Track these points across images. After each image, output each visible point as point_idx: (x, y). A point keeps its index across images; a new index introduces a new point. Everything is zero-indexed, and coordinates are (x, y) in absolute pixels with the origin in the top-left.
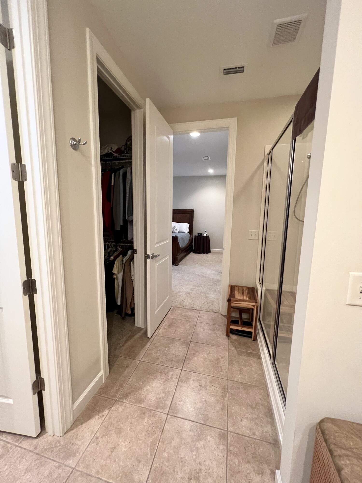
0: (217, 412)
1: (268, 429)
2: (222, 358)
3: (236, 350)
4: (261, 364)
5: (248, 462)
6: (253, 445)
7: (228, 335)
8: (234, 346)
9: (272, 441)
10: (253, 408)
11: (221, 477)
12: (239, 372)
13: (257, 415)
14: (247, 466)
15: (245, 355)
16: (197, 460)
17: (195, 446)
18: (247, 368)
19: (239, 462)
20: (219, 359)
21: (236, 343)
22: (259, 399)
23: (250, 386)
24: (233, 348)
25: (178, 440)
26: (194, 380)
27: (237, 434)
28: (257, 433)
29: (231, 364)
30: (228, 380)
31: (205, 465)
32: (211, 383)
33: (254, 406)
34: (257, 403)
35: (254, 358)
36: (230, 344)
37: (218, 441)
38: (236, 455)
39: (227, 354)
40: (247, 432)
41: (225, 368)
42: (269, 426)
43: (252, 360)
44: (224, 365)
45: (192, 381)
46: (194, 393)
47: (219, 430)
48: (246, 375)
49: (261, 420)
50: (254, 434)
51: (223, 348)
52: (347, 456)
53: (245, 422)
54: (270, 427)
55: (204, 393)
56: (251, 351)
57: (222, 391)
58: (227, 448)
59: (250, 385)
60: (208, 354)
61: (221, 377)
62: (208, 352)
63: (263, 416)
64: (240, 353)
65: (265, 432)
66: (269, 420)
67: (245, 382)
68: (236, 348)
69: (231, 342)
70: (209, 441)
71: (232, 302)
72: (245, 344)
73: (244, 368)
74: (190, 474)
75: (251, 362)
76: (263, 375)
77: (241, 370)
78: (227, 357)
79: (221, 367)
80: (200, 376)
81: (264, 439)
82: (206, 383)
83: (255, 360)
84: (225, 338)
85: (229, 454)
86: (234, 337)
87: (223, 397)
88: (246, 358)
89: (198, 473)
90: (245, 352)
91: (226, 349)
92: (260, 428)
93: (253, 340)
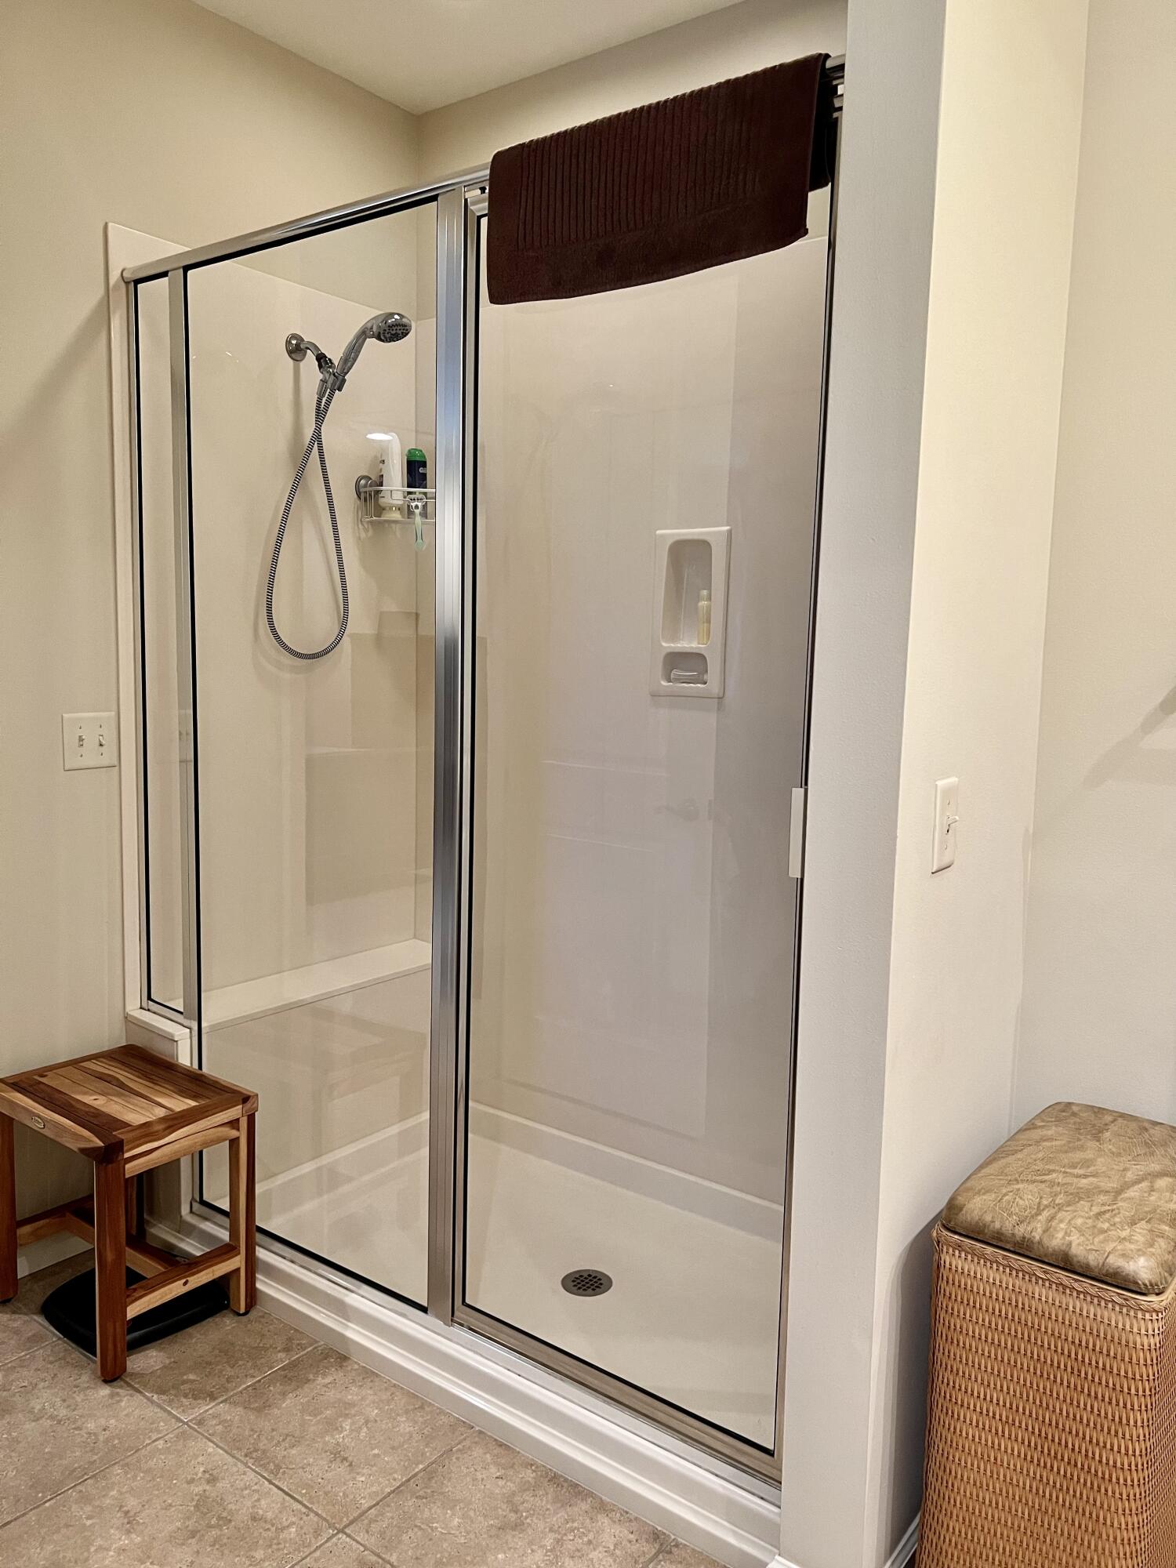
1: (610, 1532)
2: (212, 1480)
3: (225, 1401)
4: (372, 1372)
7: (113, 1374)
8: (195, 1398)
9: (650, 1549)
10: (518, 1526)
12: (341, 1469)
13: (551, 1530)
15: (284, 1394)
18: (347, 1425)
20: (203, 1497)
21: (190, 1376)
22: (501, 1483)
23: (430, 1473)
24: (205, 1408)
29: (278, 1467)
30: (342, 1531)
33: (513, 1517)
34: (509, 1500)
35: (324, 1375)
36: (171, 1402)
39: (211, 1448)
41: (270, 1503)
42: (603, 1520)
43: (327, 1385)
44: (256, 1496)
48: (376, 1451)
49: (572, 1530)
51: (160, 1444)
52: (1052, 1218)
54: (606, 1521)
56: (282, 1359)
59: (424, 1470)
60: (130, 1522)
61: (307, 1551)
62: (118, 1519)
63: (562, 1514)
64: (258, 1400)
65: (616, 1545)
66: (584, 1506)
67: (400, 1478)
68: (213, 1397)
69: (161, 1391)
71: (127, 1155)
72: (227, 1352)
73: (339, 1437)
75: (332, 1395)
77: (338, 1455)
78: (230, 1460)
79: (254, 1518)
83: (334, 1376)
84: (112, 1396)
86: (148, 1360)
88: (304, 1395)
90: (272, 1380)
91: (183, 1436)
92: (594, 1555)
93: (242, 1310)
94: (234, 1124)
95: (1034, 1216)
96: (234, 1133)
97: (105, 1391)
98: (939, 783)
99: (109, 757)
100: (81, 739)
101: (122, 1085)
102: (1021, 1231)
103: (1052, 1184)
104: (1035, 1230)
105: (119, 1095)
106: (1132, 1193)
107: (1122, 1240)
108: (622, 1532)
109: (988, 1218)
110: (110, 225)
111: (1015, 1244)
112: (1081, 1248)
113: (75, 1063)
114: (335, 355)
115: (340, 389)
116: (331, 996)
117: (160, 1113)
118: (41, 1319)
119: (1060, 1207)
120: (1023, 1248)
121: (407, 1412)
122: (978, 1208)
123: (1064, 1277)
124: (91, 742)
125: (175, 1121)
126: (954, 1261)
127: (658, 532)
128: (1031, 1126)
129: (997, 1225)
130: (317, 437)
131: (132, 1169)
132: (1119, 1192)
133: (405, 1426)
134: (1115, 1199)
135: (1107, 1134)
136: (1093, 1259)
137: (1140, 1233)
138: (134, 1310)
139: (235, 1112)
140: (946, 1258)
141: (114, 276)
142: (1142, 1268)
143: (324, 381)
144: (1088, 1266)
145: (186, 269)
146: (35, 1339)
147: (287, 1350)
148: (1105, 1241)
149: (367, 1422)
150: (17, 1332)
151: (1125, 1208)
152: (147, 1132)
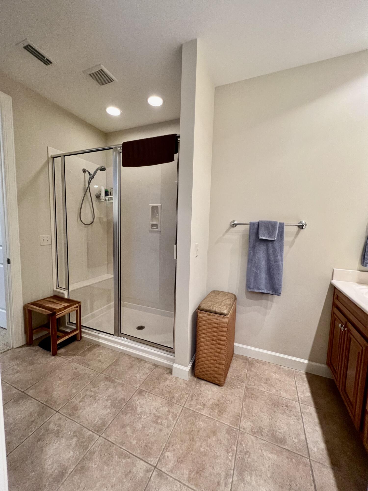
0: (122, 390)
1: (147, 365)
2: (76, 369)
3: (77, 356)
4: (104, 347)
5: (160, 383)
6: (153, 377)
7: (55, 354)
8: (71, 356)
9: (155, 367)
10: (132, 367)
11: (162, 402)
12: (100, 363)
13: (138, 367)
14: (161, 385)
16: (148, 415)
17: (138, 415)
18: (101, 356)
19: (158, 388)
20: (75, 372)
21: (70, 352)
22: (129, 361)
23: (116, 361)
24: (73, 357)
25: (128, 428)
26: (80, 402)
27: (143, 383)
28: (148, 372)
29: (88, 365)
30: (101, 373)
31: (153, 410)
32: (94, 387)
34: (130, 363)
35: (96, 349)
36: (66, 357)
37: (142, 397)
38: (154, 388)
39: (75, 364)
40: (145, 377)
41: (88, 371)
42: (146, 364)
43: (96, 350)
44: (85, 370)
45: (81, 404)
46: (95, 404)
47: (135, 393)
48: (106, 359)
50: (147, 374)
51: (65, 365)
53: (138, 376)
54: (147, 364)
55: (100, 396)
56: (87, 347)
57: (108, 381)
58: (148, 392)
60: (61, 379)
62: (58, 378)
63: (139, 364)
64: (84, 354)
65: (148, 367)
66: (143, 362)
67: (111, 363)
68: (75, 355)
69: (64, 356)
70: (140, 403)
71: (57, 314)
72: (77, 348)
73: (99, 358)
74: (154, 422)
75: (98, 351)
76: (113, 350)
77: (99, 361)
78: (79, 365)
79: (85, 374)
80: (80, 394)
81: (151, 370)
82: (91, 391)
83: (97, 348)
84: (55, 358)
85: (152, 392)
87: (113, 381)
88: (92, 352)
89: (155, 416)
90: (86, 351)
91: (69, 363)
92: (145, 369)
93: (79, 340)
94: (77, 307)
95: (211, 306)
96: (77, 309)
97: (53, 357)
98: (196, 244)
99: (49, 243)
100: (44, 240)
101: (54, 302)
102: (209, 309)
103: (213, 302)
104: (211, 308)
105: (54, 304)
106: (224, 302)
107: (222, 308)
108: (149, 365)
109: (204, 307)
110: (49, 147)
111: (208, 311)
112: (217, 310)
113: (44, 299)
114: (92, 173)
115: (93, 178)
116: (93, 284)
117: (62, 306)
118: (38, 347)
119: (214, 305)
120: (209, 311)
121: (111, 352)
122: (203, 306)
123: (215, 315)
124: (46, 240)
125: (65, 308)
126: (200, 314)
127: (150, 205)
128: (209, 294)
129: (206, 308)
130: (89, 187)
131: (58, 317)
132: (222, 302)
133: (111, 354)
134: (221, 303)
135: (220, 294)
136: (219, 311)
137: (225, 307)
138: (58, 342)
139: (77, 305)
140: (198, 314)
141: (49, 156)
142: (225, 312)
143: (90, 177)
144: (218, 313)
145: (64, 156)
146: (37, 351)
147: (88, 345)
148: (221, 308)
149: (104, 355)
150: (34, 350)
151: (223, 304)
152: (60, 310)
